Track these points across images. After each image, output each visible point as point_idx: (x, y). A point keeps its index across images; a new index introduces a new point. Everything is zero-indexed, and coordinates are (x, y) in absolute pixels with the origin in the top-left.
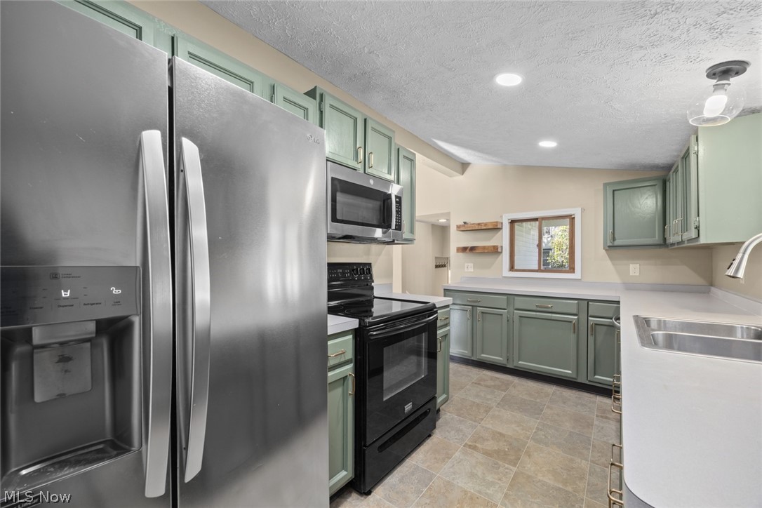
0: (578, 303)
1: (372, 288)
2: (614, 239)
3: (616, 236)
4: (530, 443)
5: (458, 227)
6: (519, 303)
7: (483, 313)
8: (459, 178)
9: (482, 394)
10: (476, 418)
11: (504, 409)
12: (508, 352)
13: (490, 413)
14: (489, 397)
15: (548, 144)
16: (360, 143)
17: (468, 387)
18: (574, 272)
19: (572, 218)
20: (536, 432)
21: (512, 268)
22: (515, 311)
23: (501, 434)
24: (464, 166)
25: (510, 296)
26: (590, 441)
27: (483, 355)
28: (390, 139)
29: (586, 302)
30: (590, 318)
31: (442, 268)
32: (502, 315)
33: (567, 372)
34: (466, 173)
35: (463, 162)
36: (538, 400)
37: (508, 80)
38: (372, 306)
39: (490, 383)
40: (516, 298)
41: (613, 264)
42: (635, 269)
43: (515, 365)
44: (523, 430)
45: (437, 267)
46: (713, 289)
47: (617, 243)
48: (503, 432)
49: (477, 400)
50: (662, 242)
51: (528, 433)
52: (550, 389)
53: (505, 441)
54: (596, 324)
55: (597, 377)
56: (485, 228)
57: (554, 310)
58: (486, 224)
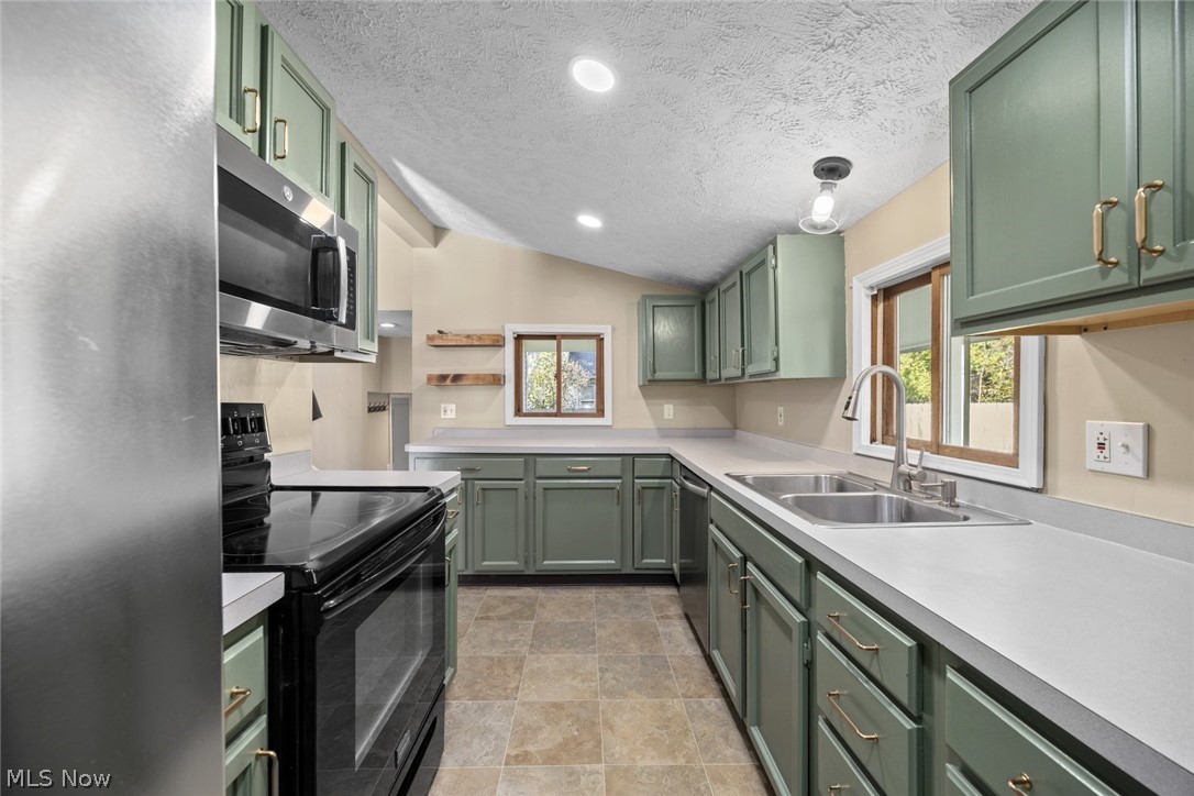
0: (622, 461)
1: (268, 465)
2: (654, 372)
3: (657, 367)
4: (603, 701)
5: (430, 338)
6: (543, 467)
7: (484, 489)
8: (429, 252)
9: (499, 636)
10: (505, 690)
11: (544, 653)
12: (527, 549)
13: (525, 671)
14: (511, 638)
15: (589, 221)
16: (250, 79)
17: (470, 630)
18: (603, 416)
19: (600, 339)
20: (601, 678)
21: (518, 411)
22: (538, 481)
23: (558, 706)
24: (438, 232)
25: (530, 458)
26: (666, 661)
27: (485, 563)
28: (325, 112)
29: (631, 458)
30: (636, 481)
31: (380, 413)
32: (516, 489)
33: (607, 563)
34: (440, 245)
35: (437, 225)
36: (583, 619)
37: (593, 76)
38: (268, 511)
39: (505, 610)
40: (539, 459)
41: (648, 405)
42: (669, 410)
43: (538, 568)
44: (583, 681)
45: (371, 410)
46: (738, 432)
47: (659, 375)
48: (556, 699)
49: (495, 653)
50: (700, 377)
51: (593, 684)
52: (590, 594)
53: (568, 716)
54: (643, 488)
55: (645, 561)
56: (478, 343)
57: (592, 473)
58: (480, 338)
